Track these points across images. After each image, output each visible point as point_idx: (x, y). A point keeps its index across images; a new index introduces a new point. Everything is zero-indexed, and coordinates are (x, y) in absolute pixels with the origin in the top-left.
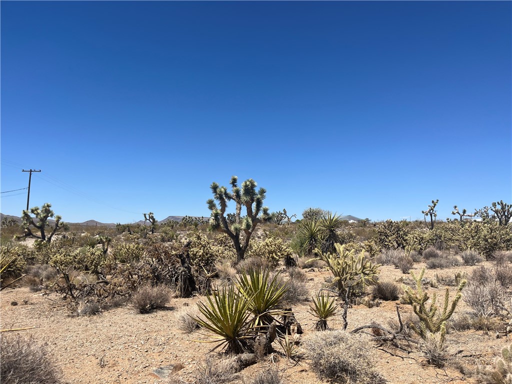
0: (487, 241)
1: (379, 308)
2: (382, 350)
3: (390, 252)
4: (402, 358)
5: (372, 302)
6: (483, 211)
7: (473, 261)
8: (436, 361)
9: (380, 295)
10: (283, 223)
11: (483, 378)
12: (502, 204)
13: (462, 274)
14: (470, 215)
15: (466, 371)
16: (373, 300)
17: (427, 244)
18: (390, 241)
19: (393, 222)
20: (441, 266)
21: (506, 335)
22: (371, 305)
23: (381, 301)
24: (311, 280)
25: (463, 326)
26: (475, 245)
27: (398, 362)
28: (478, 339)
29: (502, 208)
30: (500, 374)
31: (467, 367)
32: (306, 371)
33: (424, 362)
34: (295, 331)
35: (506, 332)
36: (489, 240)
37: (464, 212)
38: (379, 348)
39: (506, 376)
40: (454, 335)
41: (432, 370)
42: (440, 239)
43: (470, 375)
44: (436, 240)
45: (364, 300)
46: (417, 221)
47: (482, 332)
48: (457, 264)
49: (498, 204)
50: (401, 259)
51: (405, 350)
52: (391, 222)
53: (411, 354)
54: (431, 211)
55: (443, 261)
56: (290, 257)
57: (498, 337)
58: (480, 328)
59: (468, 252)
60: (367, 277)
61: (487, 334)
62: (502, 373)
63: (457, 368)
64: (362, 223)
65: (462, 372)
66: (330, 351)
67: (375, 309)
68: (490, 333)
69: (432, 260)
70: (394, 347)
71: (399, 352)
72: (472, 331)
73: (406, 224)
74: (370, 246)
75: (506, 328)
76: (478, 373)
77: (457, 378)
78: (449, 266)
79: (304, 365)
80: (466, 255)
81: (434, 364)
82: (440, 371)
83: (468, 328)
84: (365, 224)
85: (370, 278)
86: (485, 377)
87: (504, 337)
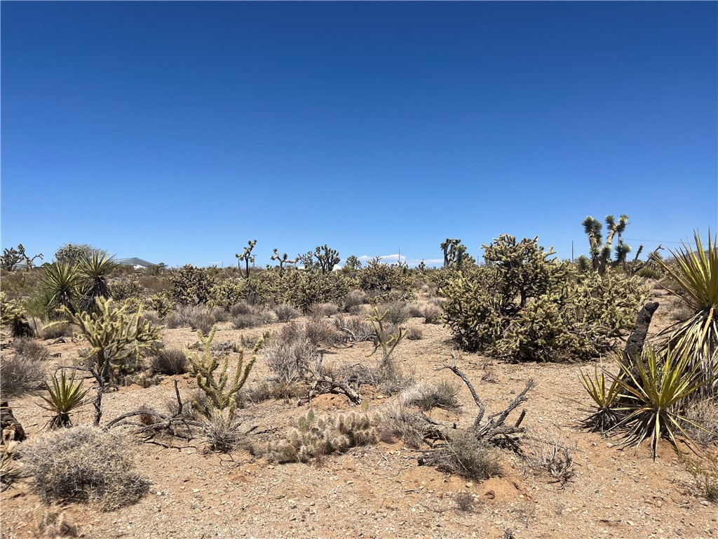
0: (304, 292)
1: (159, 386)
2: (153, 443)
3: (187, 310)
4: (179, 448)
5: (149, 380)
6: (307, 257)
7: (288, 316)
8: (222, 445)
9: (162, 369)
10: (17, 268)
11: (275, 456)
12: (326, 248)
13: (271, 333)
14: (291, 261)
15: (256, 451)
16: (151, 377)
17: (237, 299)
18: (189, 294)
19: (194, 268)
20: (250, 325)
21: (309, 401)
22: (147, 384)
23: (163, 377)
24: (56, 355)
25: (262, 397)
26: (292, 297)
27: (173, 455)
28: (277, 409)
29: (326, 254)
30: (293, 447)
31: (259, 445)
32: (24, 495)
33: (207, 449)
34: (11, 437)
35: (308, 398)
36: (307, 291)
37: (285, 257)
38: (148, 441)
39: (299, 449)
40: (250, 408)
41: (216, 457)
42: (254, 291)
43: (261, 454)
44: (250, 291)
45: (138, 378)
46: (229, 268)
47: (283, 400)
48: (268, 321)
49: (323, 249)
50: (200, 318)
51: (185, 438)
52: (192, 268)
53: (191, 442)
54: (247, 255)
55: (253, 319)
56: (20, 322)
57: (299, 405)
58: (281, 397)
59: (283, 306)
60: (143, 345)
61: (288, 402)
62: (295, 447)
63: (247, 449)
64: (154, 269)
65: (252, 453)
66: (64, 458)
67: (153, 388)
68: (292, 401)
69: (240, 317)
70: (170, 436)
71: (176, 442)
72: (272, 400)
73: (215, 271)
74: (159, 301)
75: (309, 393)
76: (270, 451)
77: (245, 461)
78: (259, 324)
79: (21, 486)
80: (281, 309)
81: (219, 449)
82: (225, 457)
83: (268, 398)
84: (157, 271)
85: (148, 346)
86: (277, 454)
87: (306, 404)
